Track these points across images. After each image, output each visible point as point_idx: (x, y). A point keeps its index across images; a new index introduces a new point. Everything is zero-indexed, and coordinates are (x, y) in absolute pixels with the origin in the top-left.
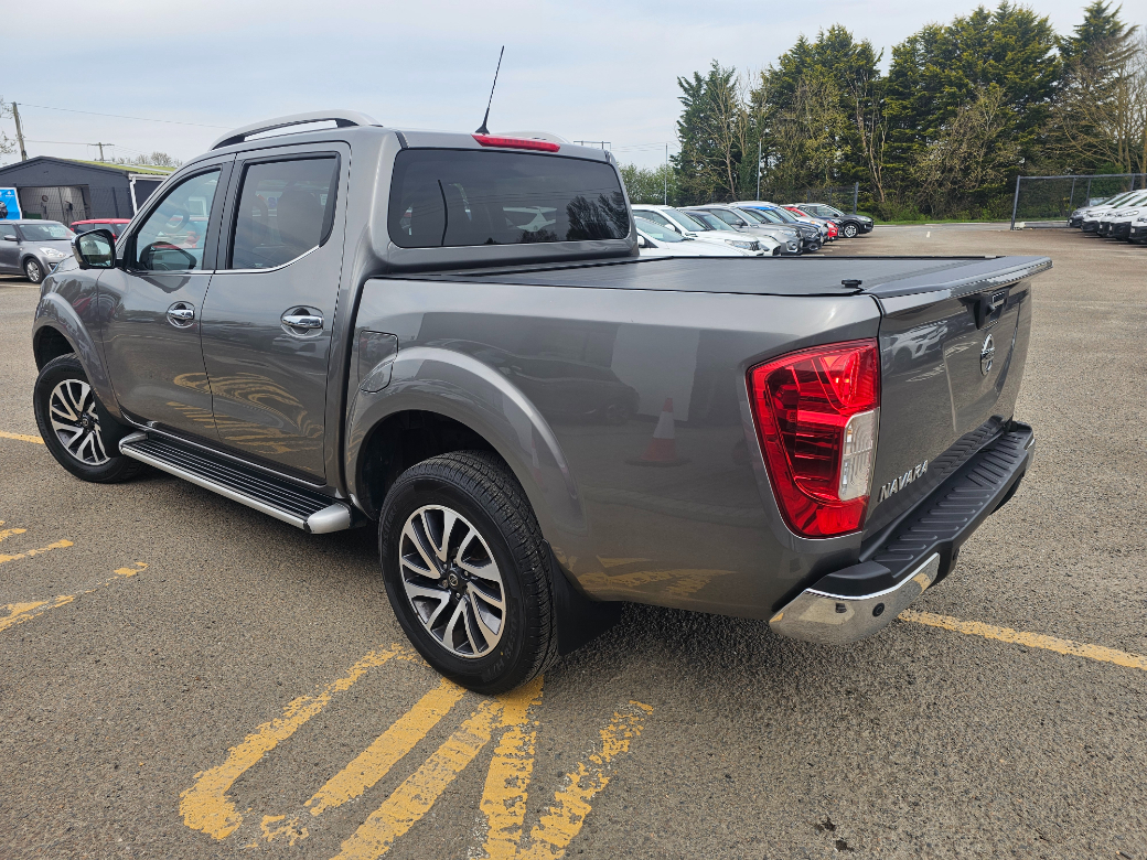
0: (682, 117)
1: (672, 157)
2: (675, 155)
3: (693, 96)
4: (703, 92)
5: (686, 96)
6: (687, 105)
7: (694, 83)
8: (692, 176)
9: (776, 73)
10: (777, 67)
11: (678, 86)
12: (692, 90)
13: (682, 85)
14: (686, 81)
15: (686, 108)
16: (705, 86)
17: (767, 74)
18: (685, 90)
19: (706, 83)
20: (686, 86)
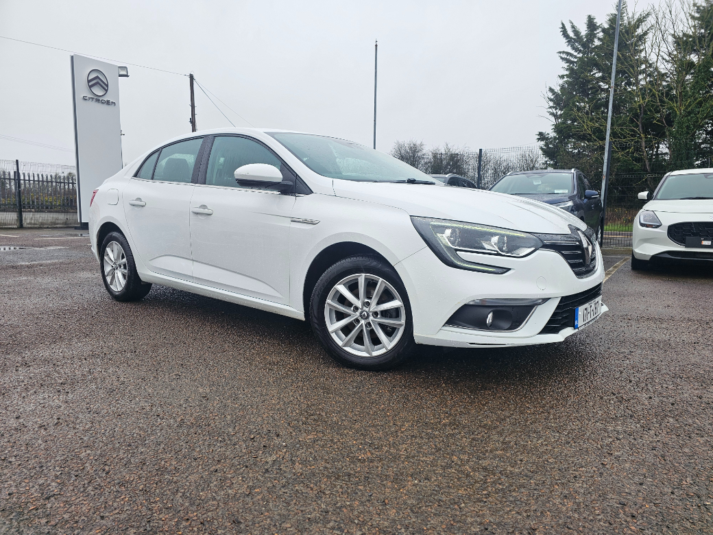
4: (597, 43)
5: (569, 49)
7: (583, 31)
14: (573, 27)
16: (601, 35)
19: (604, 30)
20: (571, 34)
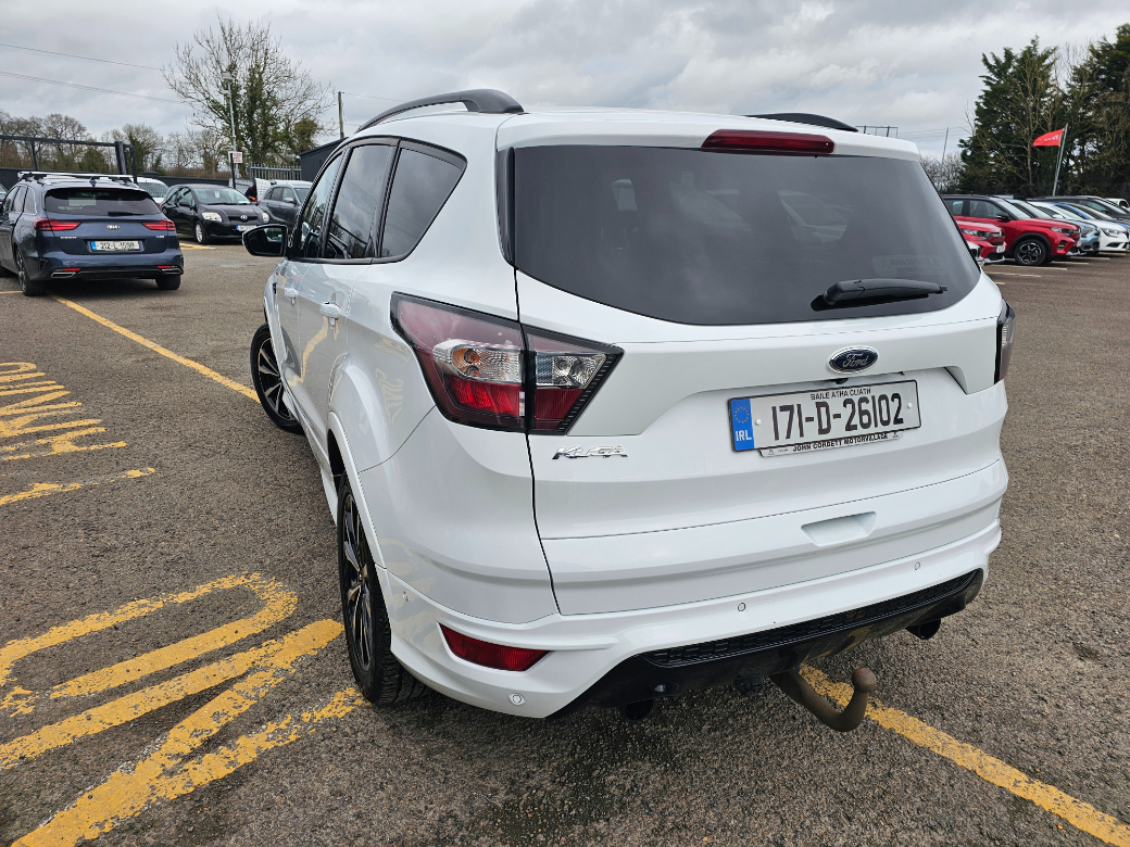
0: (981, 97)
1: (962, 141)
2: (966, 139)
3: (998, 75)
4: (1010, 70)
5: (989, 75)
6: (988, 83)
7: (1003, 60)
8: (981, 165)
9: (1110, 46)
10: (1113, 40)
11: (982, 64)
12: (999, 69)
13: (985, 61)
14: (993, 58)
15: (988, 88)
16: (1014, 64)
17: (1097, 47)
18: (990, 66)
19: (1018, 61)
